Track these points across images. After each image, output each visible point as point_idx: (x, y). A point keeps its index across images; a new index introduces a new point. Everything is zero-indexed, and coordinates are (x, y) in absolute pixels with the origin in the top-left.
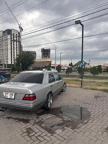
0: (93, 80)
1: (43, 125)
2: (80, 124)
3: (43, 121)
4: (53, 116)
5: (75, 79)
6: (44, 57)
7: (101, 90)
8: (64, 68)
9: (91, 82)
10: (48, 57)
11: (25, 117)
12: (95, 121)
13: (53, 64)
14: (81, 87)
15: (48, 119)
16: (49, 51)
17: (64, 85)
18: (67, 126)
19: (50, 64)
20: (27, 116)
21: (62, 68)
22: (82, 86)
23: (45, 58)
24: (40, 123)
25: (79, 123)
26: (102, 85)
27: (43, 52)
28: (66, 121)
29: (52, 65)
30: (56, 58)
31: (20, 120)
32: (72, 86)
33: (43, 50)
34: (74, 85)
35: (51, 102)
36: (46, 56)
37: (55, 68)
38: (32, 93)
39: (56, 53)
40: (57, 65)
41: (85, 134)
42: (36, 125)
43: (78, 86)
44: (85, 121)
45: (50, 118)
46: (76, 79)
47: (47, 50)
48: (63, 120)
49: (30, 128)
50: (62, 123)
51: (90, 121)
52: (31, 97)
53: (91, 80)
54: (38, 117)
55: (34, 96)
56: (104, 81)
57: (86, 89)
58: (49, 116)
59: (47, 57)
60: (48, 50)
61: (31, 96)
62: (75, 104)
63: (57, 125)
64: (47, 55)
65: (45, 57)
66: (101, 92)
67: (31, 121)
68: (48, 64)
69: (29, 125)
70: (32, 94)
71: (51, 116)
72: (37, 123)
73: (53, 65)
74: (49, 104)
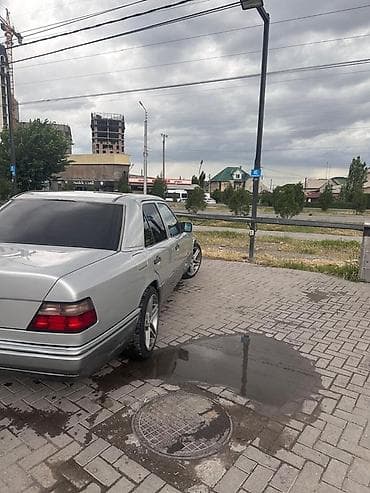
0: (282, 234)
1: (133, 440)
2: (293, 423)
3: (130, 419)
4: (169, 387)
5: (220, 229)
6: (101, 146)
7: (320, 270)
8: (177, 191)
9: (277, 240)
10: (118, 147)
11: (44, 402)
12: (347, 403)
13: (137, 177)
14: (250, 259)
15: (150, 403)
16: (120, 124)
17: (195, 251)
18: (241, 438)
19: (126, 175)
20: (52, 394)
21: (169, 191)
22: (251, 255)
23: (104, 152)
24: (116, 430)
25: (288, 419)
26: (314, 253)
27: (96, 130)
28: (228, 409)
29: (130, 180)
30: (146, 154)
31: (21, 419)
32: (215, 255)
33: (96, 123)
34: (221, 253)
35: (155, 324)
36: (110, 143)
37: (142, 190)
38: (79, 295)
39: (146, 135)
40: (150, 181)
41: (330, 476)
42: (99, 444)
43: (236, 254)
44: (309, 407)
45: (159, 397)
46: (225, 229)
47: (111, 121)
48: (217, 407)
49: (72, 463)
50: (214, 420)
51: (328, 406)
52: (69, 318)
53: (273, 233)
54: (103, 399)
55: (87, 308)
56: (318, 237)
57: (268, 265)
58: (153, 389)
59: (111, 147)
60: (117, 122)
61: (71, 310)
62: (246, 329)
63: (197, 436)
64: (113, 142)
65: (104, 147)
66: (325, 278)
67: (73, 422)
68: (116, 176)
69: (64, 446)
70: (75, 300)
71: (160, 391)
72: (102, 431)
73: (137, 180)
74: (148, 333)
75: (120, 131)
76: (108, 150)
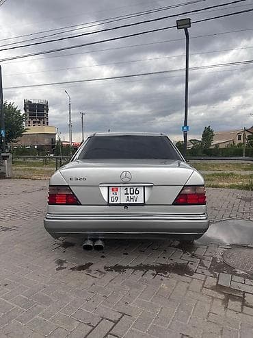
1: (240, 271)
6: (32, 122)
10: (44, 122)
16: (45, 107)
19: (53, 141)
23: (34, 126)
27: (28, 111)
33: (27, 106)
36: (38, 120)
39: (70, 113)
47: (39, 105)
59: (39, 122)
60: (43, 106)
64: (40, 119)
65: (34, 122)
68: (46, 142)
75: (45, 112)
76: (37, 124)
